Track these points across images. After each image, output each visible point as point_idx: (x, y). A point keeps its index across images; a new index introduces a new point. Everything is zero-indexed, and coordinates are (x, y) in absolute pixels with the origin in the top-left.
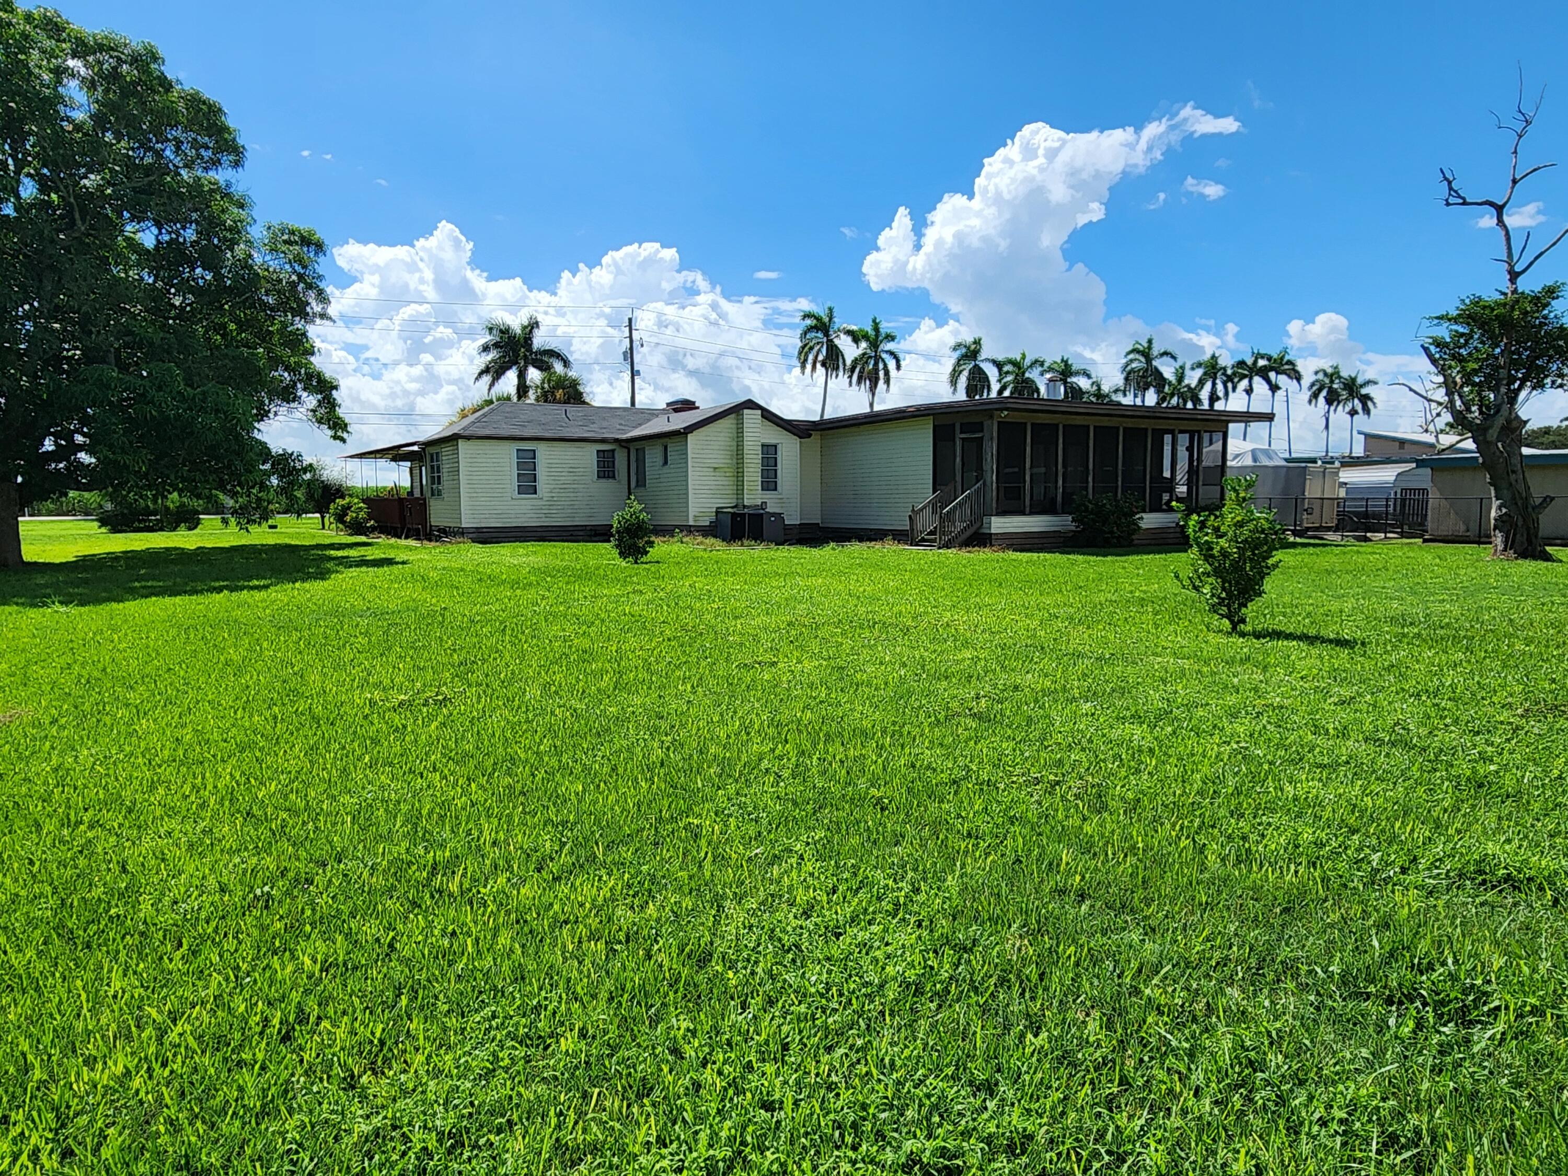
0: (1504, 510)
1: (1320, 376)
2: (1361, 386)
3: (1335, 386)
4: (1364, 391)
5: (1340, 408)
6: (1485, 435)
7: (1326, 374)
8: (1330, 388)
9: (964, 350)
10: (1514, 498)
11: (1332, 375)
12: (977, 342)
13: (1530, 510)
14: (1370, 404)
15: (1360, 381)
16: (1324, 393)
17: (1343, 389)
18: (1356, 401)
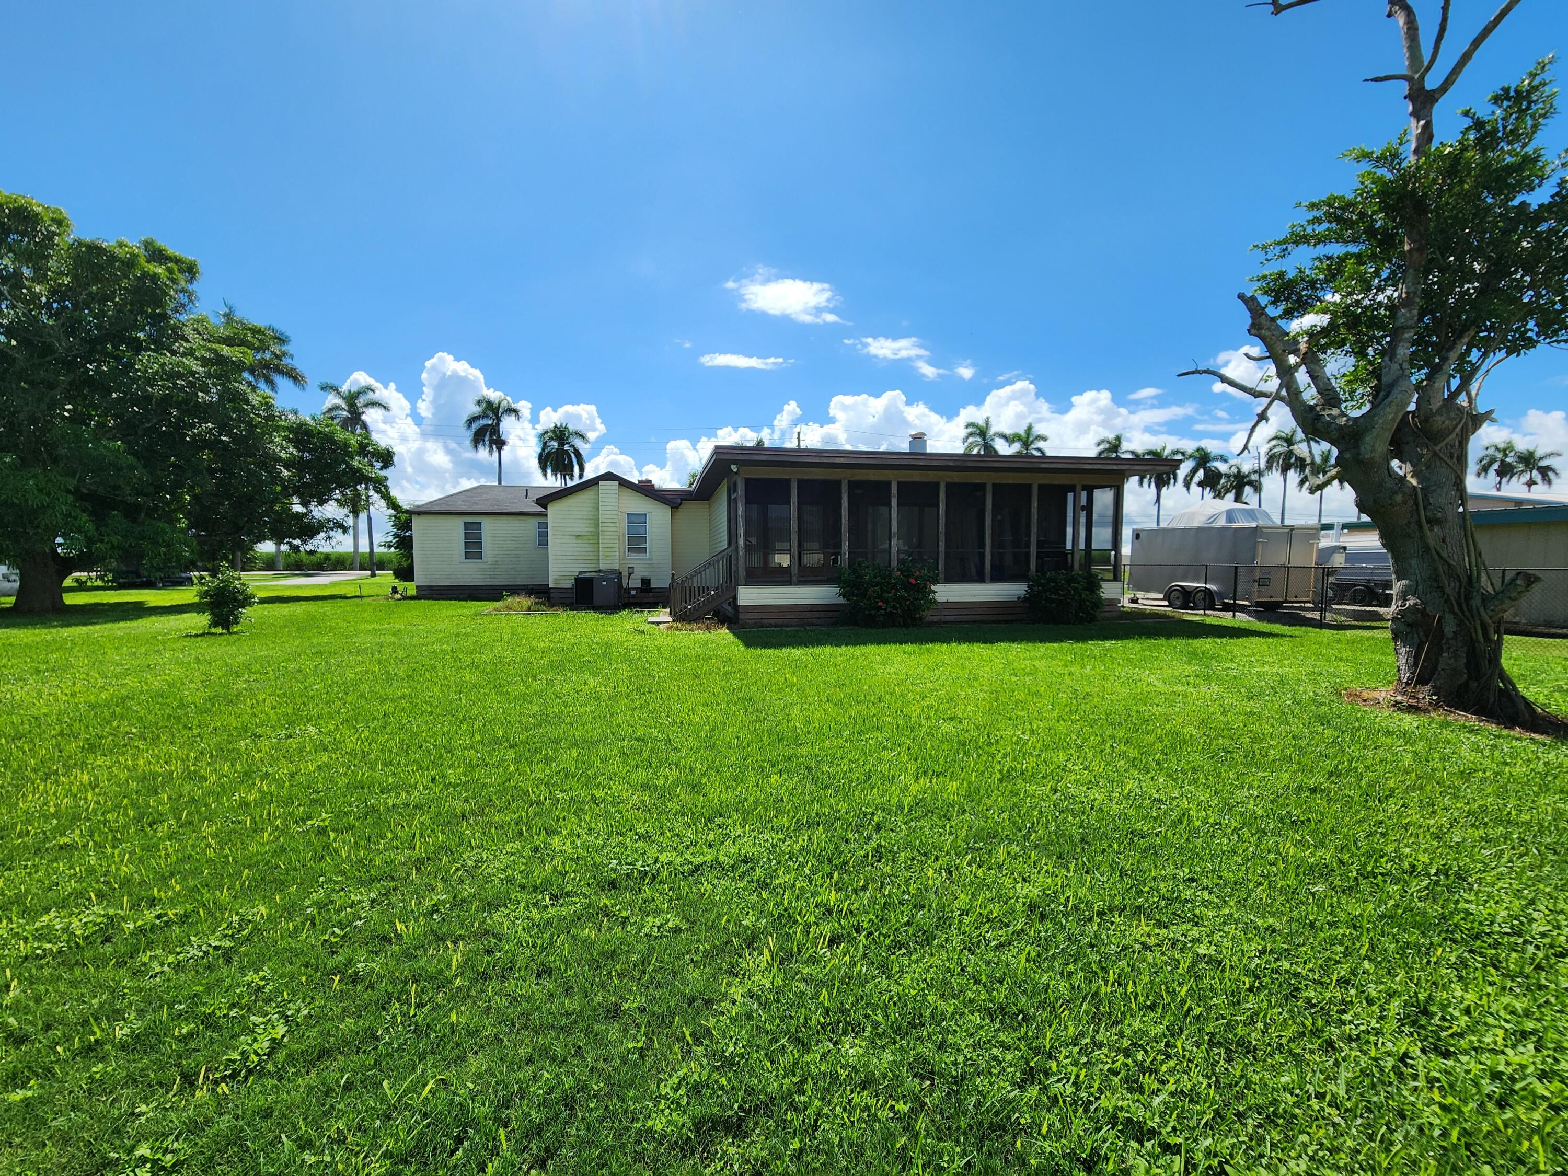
0: (1410, 602)
1: (1491, 451)
2: (1541, 459)
3: (1508, 460)
4: (1543, 463)
5: (1514, 479)
6: (1357, 446)
7: (1497, 449)
8: (1502, 461)
9: (1107, 446)
10: (1435, 577)
11: (1504, 450)
12: (1118, 439)
13: (1476, 602)
14: (1551, 474)
15: (1538, 454)
16: (1496, 466)
17: (1519, 462)
18: (1535, 472)
